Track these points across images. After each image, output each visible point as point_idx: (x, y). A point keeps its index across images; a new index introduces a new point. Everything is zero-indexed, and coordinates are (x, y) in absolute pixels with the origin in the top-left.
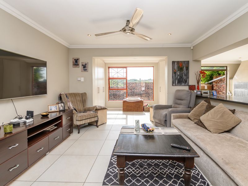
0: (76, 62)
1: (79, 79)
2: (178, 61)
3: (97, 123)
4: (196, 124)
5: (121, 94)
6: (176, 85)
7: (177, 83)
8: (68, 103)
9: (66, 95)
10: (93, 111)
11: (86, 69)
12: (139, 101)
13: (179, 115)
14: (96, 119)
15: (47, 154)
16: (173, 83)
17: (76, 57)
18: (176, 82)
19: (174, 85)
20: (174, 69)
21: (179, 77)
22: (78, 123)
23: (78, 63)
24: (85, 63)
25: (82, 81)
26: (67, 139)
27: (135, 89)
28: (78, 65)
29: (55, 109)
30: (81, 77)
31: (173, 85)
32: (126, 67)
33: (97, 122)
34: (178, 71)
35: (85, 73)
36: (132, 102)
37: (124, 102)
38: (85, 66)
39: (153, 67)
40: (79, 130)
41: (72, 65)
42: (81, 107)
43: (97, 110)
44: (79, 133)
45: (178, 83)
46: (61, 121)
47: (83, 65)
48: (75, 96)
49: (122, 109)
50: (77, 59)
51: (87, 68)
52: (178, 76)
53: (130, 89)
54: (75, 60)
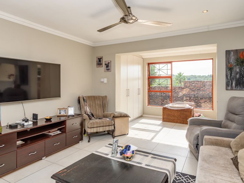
0: (99, 62)
1: (102, 80)
2: (237, 50)
3: (113, 133)
4: (233, 160)
5: (179, 96)
6: (232, 89)
7: (234, 85)
8: (85, 107)
9: (83, 98)
10: (110, 119)
11: (108, 68)
12: (185, 109)
13: (215, 139)
14: (112, 128)
15: (43, 158)
16: (227, 85)
17: (100, 56)
18: (232, 84)
19: (229, 88)
20: (229, 63)
21: (238, 76)
22: (89, 131)
23: (102, 62)
24: (108, 62)
25: (105, 82)
26: (73, 146)
27: (200, 90)
28: (101, 64)
29: (64, 113)
30: (104, 78)
31: (227, 89)
32: (171, 62)
33: (113, 131)
34: (237, 65)
35: (108, 73)
36: (176, 110)
37: (164, 109)
38: (107, 66)
39: (213, 59)
40: (90, 139)
41: (96, 64)
42: (99, 112)
43: (114, 117)
44: (89, 141)
45: (236, 85)
46: (65, 126)
47: (106, 64)
48: (95, 99)
49: (162, 117)
50: (100, 58)
51: (110, 68)
52: (237, 74)
53: (193, 90)
54: (98, 59)
